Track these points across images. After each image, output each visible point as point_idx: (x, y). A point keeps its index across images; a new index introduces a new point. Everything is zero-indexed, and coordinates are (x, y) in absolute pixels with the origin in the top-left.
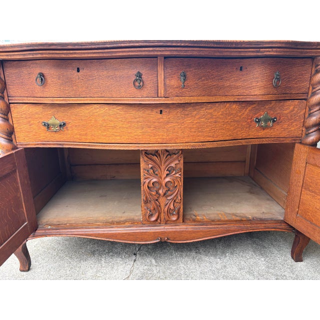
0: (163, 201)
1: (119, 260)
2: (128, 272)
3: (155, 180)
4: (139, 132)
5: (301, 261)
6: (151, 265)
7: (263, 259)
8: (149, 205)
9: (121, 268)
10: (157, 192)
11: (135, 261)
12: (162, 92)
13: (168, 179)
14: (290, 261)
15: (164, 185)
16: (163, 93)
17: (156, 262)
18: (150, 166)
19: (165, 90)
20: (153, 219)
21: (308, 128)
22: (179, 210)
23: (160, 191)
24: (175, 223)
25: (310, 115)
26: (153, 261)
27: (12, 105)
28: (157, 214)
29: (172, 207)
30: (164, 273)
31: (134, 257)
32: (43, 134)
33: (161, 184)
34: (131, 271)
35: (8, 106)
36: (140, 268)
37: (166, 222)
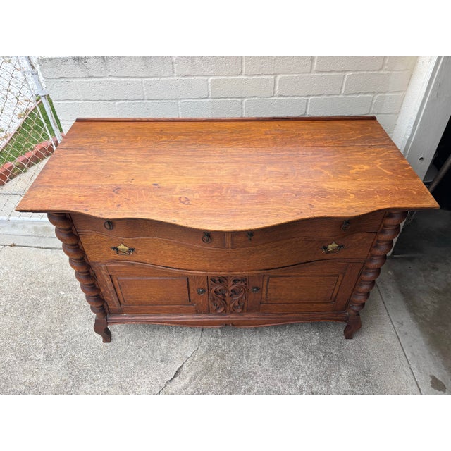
0: (228, 300)
2: (197, 344)
3: (221, 287)
4: (207, 264)
5: (351, 338)
6: (217, 336)
7: (317, 334)
8: (215, 302)
9: (190, 339)
10: (224, 295)
11: (202, 331)
13: (233, 287)
14: (342, 337)
15: (230, 290)
16: (230, 245)
17: (222, 333)
19: (232, 244)
20: (220, 311)
21: (373, 256)
22: (243, 306)
23: (227, 294)
24: (240, 314)
25: (376, 246)
27: (80, 236)
28: (223, 308)
29: (237, 304)
30: (228, 345)
31: (201, 328)
32: (113, 255)
33: (227, 290)
34: (200, 343)
35: (77, 238)
36: (208, 340)
37: (232, 313)
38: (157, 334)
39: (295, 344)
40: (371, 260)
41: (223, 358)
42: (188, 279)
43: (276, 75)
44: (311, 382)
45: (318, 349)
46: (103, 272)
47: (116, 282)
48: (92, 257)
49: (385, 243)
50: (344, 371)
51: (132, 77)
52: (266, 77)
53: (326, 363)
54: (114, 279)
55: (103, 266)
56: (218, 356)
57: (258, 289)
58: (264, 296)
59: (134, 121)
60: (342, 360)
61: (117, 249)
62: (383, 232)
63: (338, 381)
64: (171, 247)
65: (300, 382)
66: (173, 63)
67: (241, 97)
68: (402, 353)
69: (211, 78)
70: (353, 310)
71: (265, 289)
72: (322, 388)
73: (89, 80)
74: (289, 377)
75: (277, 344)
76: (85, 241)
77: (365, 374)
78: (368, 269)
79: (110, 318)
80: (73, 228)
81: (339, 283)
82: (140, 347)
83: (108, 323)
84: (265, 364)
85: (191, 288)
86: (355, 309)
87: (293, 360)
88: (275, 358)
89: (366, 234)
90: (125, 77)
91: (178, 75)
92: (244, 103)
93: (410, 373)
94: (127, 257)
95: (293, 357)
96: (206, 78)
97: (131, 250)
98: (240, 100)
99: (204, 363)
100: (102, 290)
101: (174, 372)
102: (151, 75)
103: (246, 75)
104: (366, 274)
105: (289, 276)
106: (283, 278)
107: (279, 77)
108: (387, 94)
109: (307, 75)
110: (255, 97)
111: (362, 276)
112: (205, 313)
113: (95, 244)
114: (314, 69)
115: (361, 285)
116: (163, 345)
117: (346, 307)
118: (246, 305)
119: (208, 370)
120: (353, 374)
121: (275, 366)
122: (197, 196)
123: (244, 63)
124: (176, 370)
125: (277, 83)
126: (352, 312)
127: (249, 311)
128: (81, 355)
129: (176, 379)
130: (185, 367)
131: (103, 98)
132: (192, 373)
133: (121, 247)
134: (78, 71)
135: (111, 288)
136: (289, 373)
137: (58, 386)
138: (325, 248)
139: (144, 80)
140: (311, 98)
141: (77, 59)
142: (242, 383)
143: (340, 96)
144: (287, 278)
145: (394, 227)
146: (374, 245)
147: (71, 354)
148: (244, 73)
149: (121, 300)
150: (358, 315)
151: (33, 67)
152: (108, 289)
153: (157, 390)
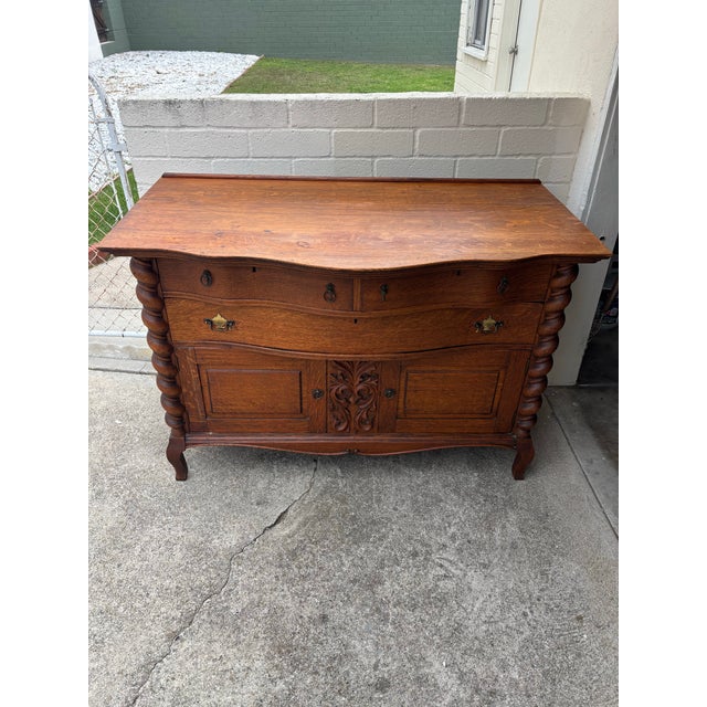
0: (353, 409)
1: (295, 468)
2: (308, 485)
3: (344, 387)
4: (328, 340)
5: (522, 479)
6: (336, 476)
7: (476, 474)
8: (336, 413)
9: (298, 479)
10: (347, 401)
11: (315, 469)
12: (357, 305)
13: (360, 387)
14: (509, 477)
15: (356, 392)
16: (359, 306)
17: (342, 472)
18: (339, 372)
19: (362, 305)
20: (341, 428)
22: (373, 419)
23: (351, 400)
24: (368, 433)
26: (339, 471)
27: (166, 300)
28: (346, 424)
29: (364, 416)
30: (352, 487)
31: (314, 465)
32: (205, 333)
33: (352, 392)
34: (311, 484)
35: (162, 302)
36: (322, 480)
37: (357, 432)
38: (252, 473)
39: (444, 486)
40: (540, 344)
41: (344, 501)
42: (300, 374)
43: (415, 128)
44: (467, 530)
45: (477, 492)
46: (189, 359)
47: (204, 377)
48: (177, 335)
49: (554, 316)
50: (513, 517)
51: (235, 128)
52: (404, 130)
53: (489, 507)
54: (203, 371)
55: (190, 349)
56: (337, 499)
57: (394, 392)
58: (401, 405)
59: (236, 178)
60: (511, 503)
61: (212, 322)
62: (552, 299)
63: (504, 527)
64: (283, 315)
65: (453, 529)
66: (288, 111)
67: (372, 157)
68: (591, 495)
69: (335, 131)
70: (523, 429)
71: (402, 393)
72: (482, 536)
73: (181, 130)
74: (436, 524)
75: (419, 486)
76: (170, 309)
77: (541, 520)
78: (537, 358)
79: (190, 438)
80: (159, 288)
81: (500, 384)
82: (227, 488)
83: (186, 446)
84: (403, 509)
85: (304, 388)
86: (525, 425)
87: (442, 504)
88: (417, 501)
89: (530, 305)
90: (226, 127)
91: (293, 127)
92: (375, 164)
93: (603, 518)
94: (223, 336)
95: (441, 501)
96: (328, 130)
97: (230, 324)
98: (370, 160)
99: (317, 507)
100: (184, 390)
101: (276, 518)
102: (260, 125)
103: (378, 128)
104: (535, 366)
105: (434, 372)
106: (426, 375)
107: (419, 131)
108: (554, 157)
109: (454, 129)
110: (389, 156)
111: (530, 371)
112: (321, 433)
113: (184, 314)
114: (462, 121)
115: (530, 385)
116: (260, 486)
117: (513, 426)
118: (376, 422)
119: (324, 515)
120: (525, 520)
121: (417, 511)
122: (319, 241)
123: (376, 113)
124: (278, 515)
125: (417, 138)
126: (521, 432)
127: (381, 430)
128: (145, 494)
129: (278, 526)
130: (291, 512)
131: (196, 154)
132: (300, 519)
133: (218, 318)
134: (168, 119)
135: (196, 387)
136: (437, 520)
137: (113, 529)
138: (480, 325)
139: (251, 131)
140: (459, 159)
141: (169, 103)
142: (371, 530)
143: (495, 158)
144: (432, 375)
145: (563, 291)
146: (542, 321)
147: (131, 493)
148: (375, 125)
149: (208, 409)
150: (529, 437)
151: (110, 114)
152: (192, 389)
153: (252, 537)
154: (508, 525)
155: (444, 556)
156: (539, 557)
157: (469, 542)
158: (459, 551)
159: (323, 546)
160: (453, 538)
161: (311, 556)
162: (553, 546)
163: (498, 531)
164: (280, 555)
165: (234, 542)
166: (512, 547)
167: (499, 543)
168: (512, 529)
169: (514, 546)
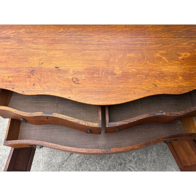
44: (139, 154)
50: (155, 148)
65: (134, 154)
72: (144, 157)
120: (159, 150)
122: (83, 77)
153: (66, 158)
154: (153, 152)
155: (131, 165)
156: (163, 166)
157: (139, 159)
158: (136, 163)
159: (90, 161)
160: (134, 157)
161: (86, 165)
162: (168, 161)
163: (149, 155)
164: (76, 165)
165: (60, 160)
166: (154, 162)
167: (149, 160)
168: (154, 154)
169: (154, 161)
